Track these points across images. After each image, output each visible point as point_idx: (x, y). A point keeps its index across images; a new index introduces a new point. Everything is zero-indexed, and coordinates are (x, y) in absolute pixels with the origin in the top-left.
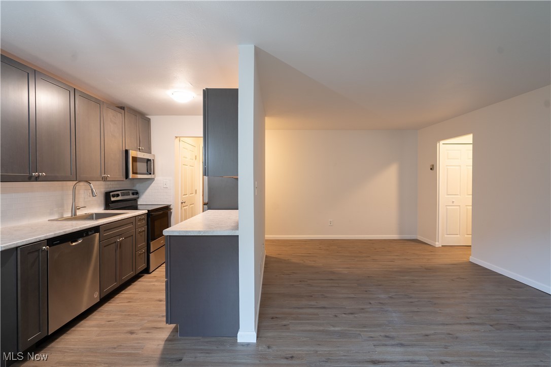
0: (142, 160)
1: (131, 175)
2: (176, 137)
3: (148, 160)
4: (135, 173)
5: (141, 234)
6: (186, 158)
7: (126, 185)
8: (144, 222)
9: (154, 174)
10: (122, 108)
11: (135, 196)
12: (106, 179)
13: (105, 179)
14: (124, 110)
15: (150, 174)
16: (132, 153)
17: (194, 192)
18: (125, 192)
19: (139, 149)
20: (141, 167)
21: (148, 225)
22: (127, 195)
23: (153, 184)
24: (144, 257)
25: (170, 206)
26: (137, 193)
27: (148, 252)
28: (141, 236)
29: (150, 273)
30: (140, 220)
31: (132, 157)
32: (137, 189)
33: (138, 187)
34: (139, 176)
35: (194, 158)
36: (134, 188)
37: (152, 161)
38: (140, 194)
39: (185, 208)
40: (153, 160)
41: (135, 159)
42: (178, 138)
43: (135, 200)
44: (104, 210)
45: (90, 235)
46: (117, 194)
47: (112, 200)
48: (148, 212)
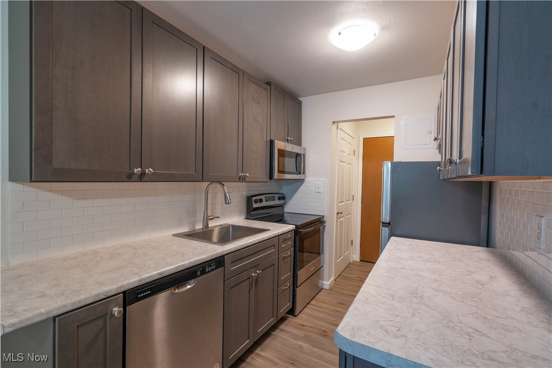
0: (290, 154)
1: (276, 175)
2: (334, 123)
3: (298, 156)
4: (282, 171)
5: (286, 260)
6: (344, 152)
7: (271, 187)
8: (290, 242)
9: (304, 173)
10: (269, 84)
11: (281, 202)
12: (245, 179)
13: (242, 179)
14: (270, 86)
15: (300, 173)
16: (279, 145)
17: (351, 198)
18: (270, 196)
19: (288, 140)
20: (289, 163)
21: (295, 246)
22: (273, 200)
23: (303, 187)
24: (289, 294)
25: (323, 217)
26: (284, 198)
27: (295, 285)
28: (286, 263)
29: (296, 316)
30: (285, 240)
31: (278, 149)
32: (284, 193)
33: (285, 190)
34: (287, 176)
35: (352, 154)
36: (281, 192)
37: (302, 156)
38: (287, 199)
39: (341, 219)
40: (304, 155)
41: (282, 153)
42: (336, 124)
43: (282, 206)
44: (245, 219)
45: (209, 272)
46: (260, 199)
47: (254, 207)
48: (296, 228)
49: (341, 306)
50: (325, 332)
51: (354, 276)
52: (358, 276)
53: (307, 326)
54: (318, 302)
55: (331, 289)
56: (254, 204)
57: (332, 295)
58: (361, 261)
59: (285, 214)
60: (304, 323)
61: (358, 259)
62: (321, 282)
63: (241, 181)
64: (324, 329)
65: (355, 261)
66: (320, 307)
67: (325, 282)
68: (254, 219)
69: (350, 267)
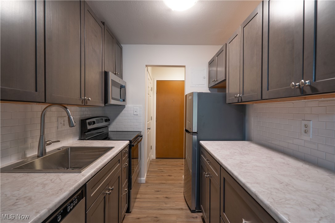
1: (110, 100)
3: (122, 86)
4: (113, 98)
5: (125, 170)
6: (149, 88)
8: (127, 155)
9: (125, 101)
10: (103, 23)
11: (107, 123)
12: (87, 102)
14: (104, 25)
15: (123, 101)
17: (151, 119)
18: (100, 119)
19: (116, 73)
21: (129, 157)
22: (101, 122)
23: (124, 112)
24: (126, 197)
25: (141, 132)
26: (109, 120)
27: (129, 188)
29: (130, 212)
30: (124, 154)
31: (111, 79)
35: (151, 90)
38: (111, 121)
40: (125, 87)
42: (147, 67)
43: (106, 127)
44: (79, 140)
45: (71, 210)
46: (93, 122)
47: (88, 129)
48: (130, 142)
49: (158, 193)
50: (157, 218)
51: (157, 169)
52: (159, 168)
53: (142, 218)
54: (142, 195)
55: (146, 182)
56: (88, 126)
57: (149, 186)
58: (156, 158)
59: (109, 133)
60: (139, 216)
61: (155, 158)
62: (139, 179)
63: (84, 104)
64: (155, 215)
65: (153, 159)
66: (144, 198)
67: (142, 179)
68: (88, 139)
69: (152, 164)
